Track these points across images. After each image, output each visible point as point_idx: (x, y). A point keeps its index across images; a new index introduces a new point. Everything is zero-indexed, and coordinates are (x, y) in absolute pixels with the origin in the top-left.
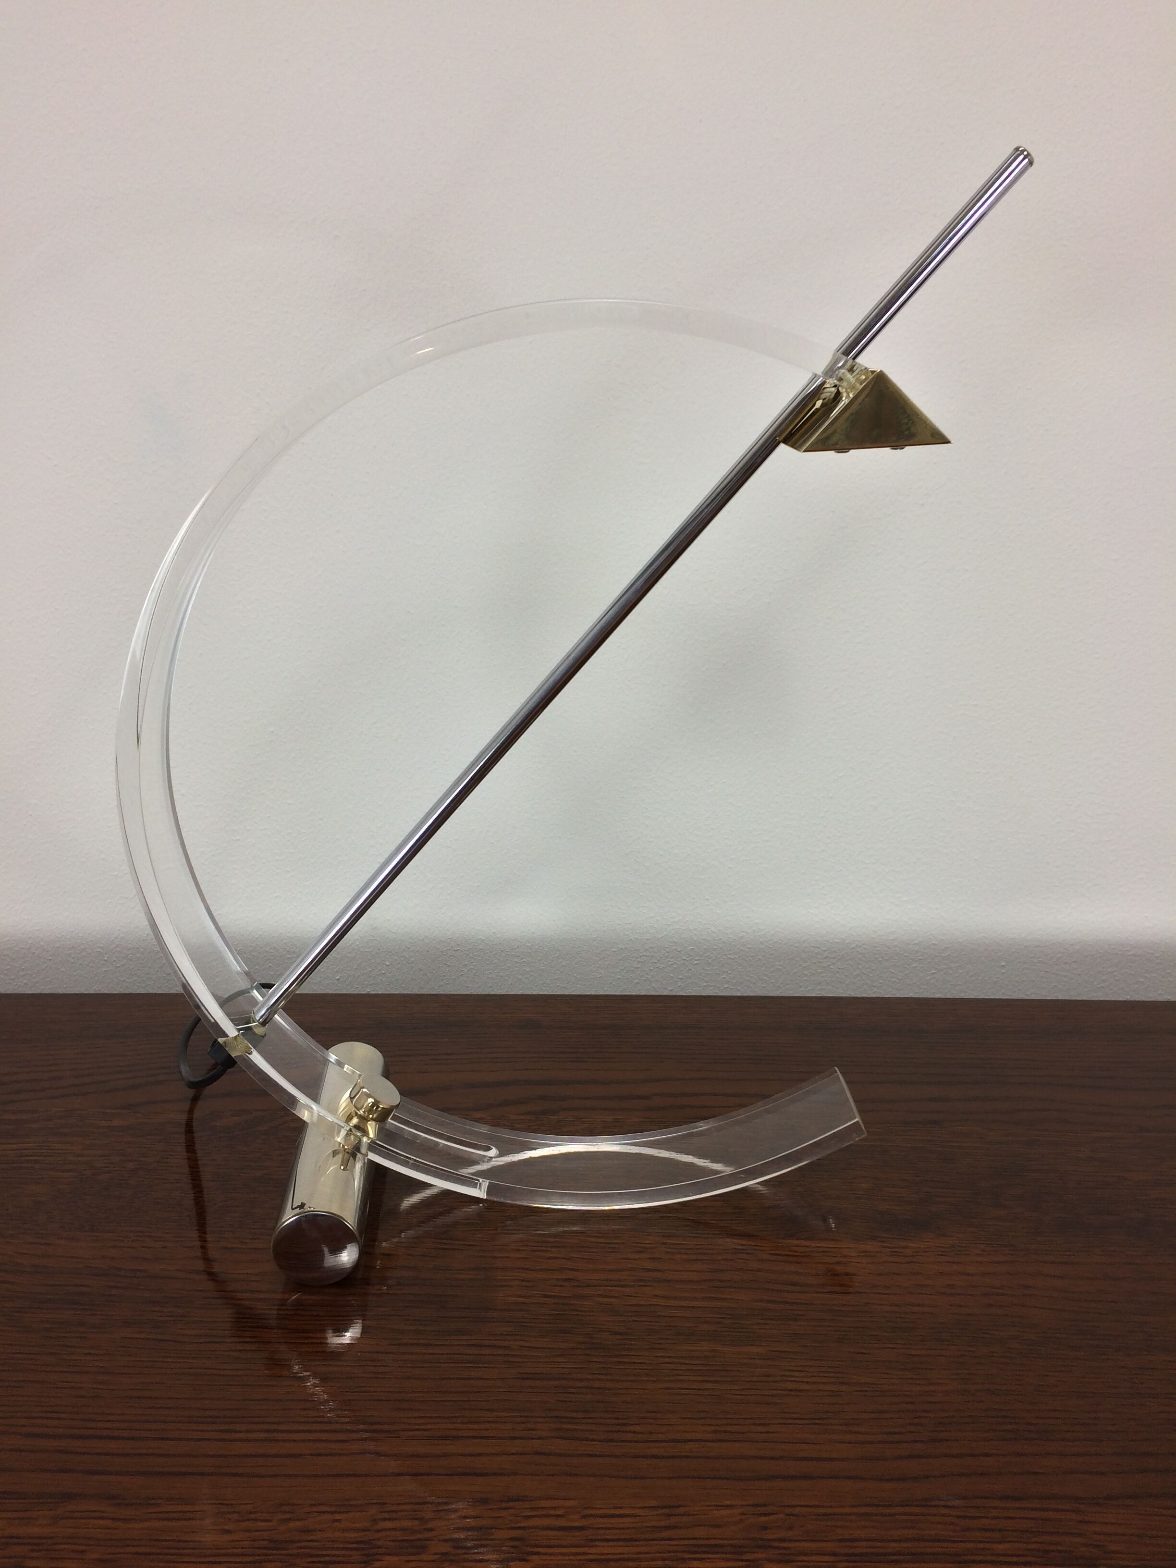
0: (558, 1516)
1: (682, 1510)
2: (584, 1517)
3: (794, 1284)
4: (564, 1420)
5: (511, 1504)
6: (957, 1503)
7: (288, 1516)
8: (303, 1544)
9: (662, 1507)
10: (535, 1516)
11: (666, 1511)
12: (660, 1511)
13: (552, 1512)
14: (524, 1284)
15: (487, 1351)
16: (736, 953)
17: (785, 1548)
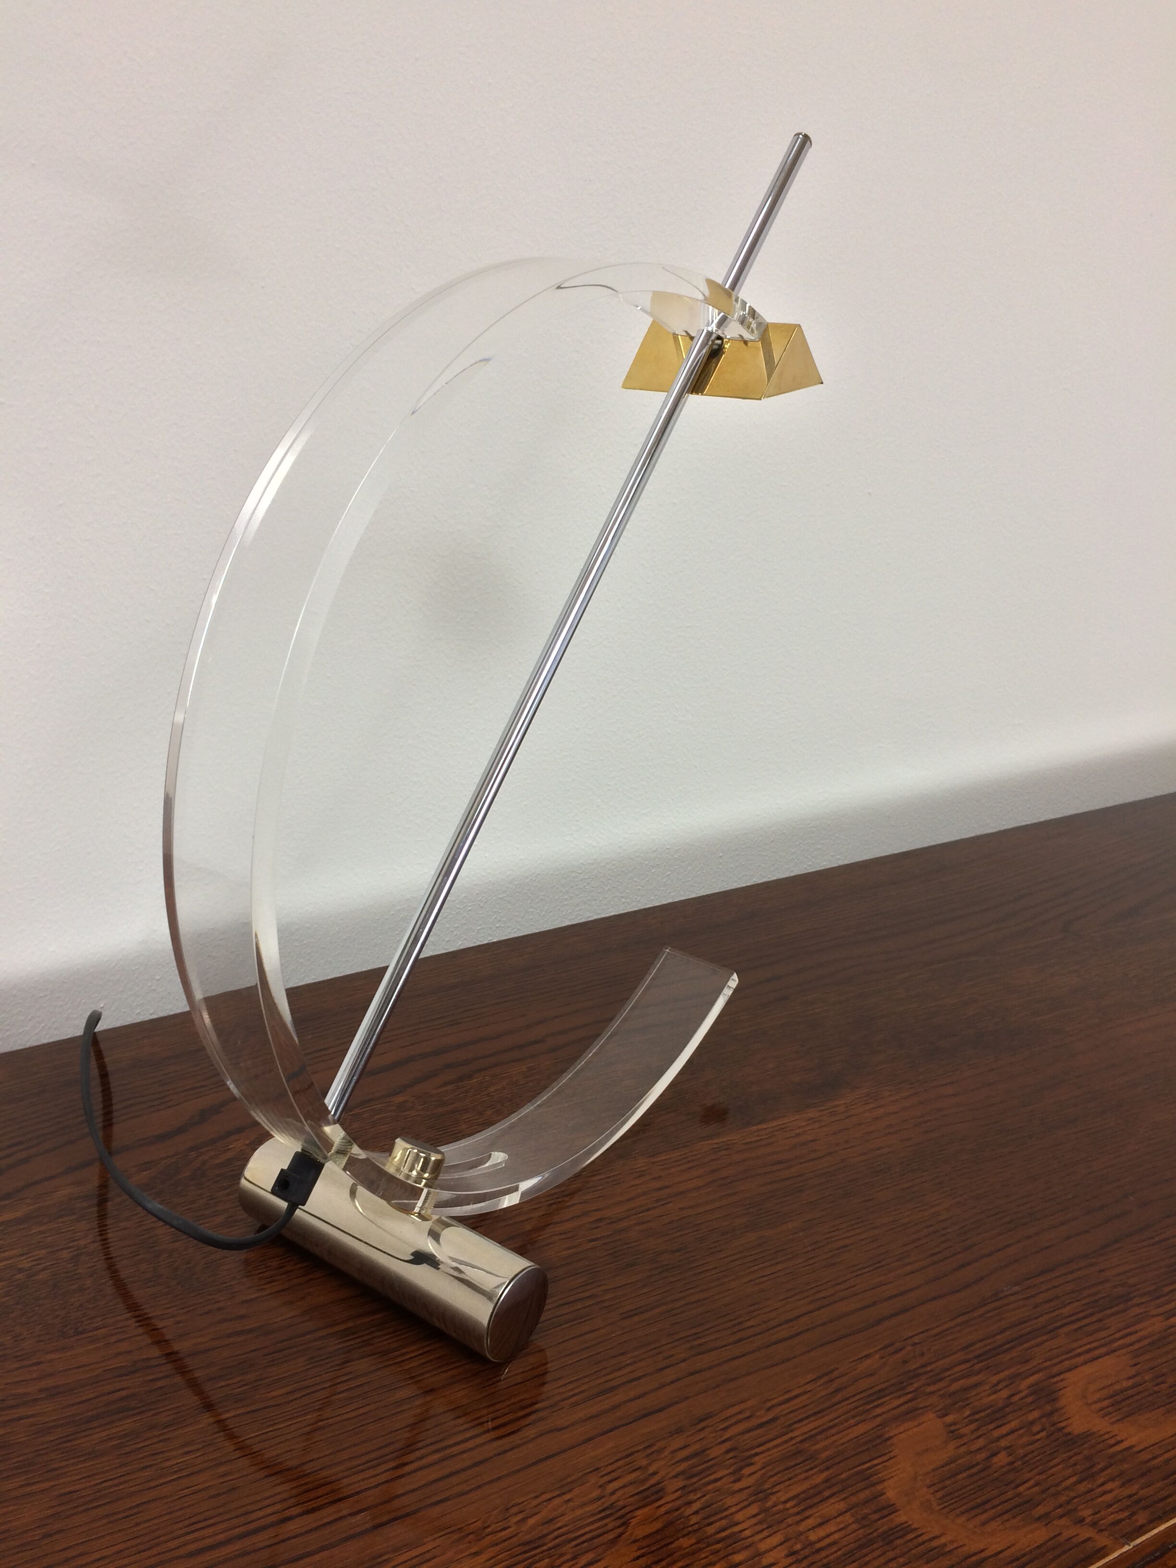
0: (748, 1418)
1: (836, 1373)
2: (769, 1409)
3: (780, 1162)
4: (690, 1338)
5: (702, 1424)
6: (1016, 1289)
7: (520, 1516)
8: (556, 1533)
9: (820, 1377)
10: (731, 1425)
11: (825, 1379)
12: (822, 1381)
13: (740, 1417)
14: (563, 1237)
15: (579, 1306)
16: (505, 892)
17: (931, 1371)
